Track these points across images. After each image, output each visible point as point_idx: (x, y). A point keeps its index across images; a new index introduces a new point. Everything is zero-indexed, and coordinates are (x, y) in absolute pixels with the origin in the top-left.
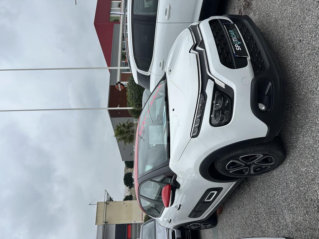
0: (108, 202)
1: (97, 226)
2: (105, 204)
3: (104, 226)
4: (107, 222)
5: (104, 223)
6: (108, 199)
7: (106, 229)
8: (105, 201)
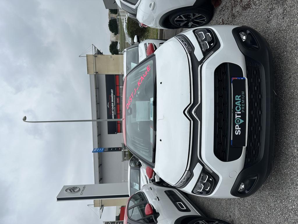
0: (96, 55)
1: (89, 75)
2: (94, 57)
3: (95, 75)
4: (97, 73)
5: (95, 73)
6: (96, 52)
7: (98, 77)
8: (94, 54)
